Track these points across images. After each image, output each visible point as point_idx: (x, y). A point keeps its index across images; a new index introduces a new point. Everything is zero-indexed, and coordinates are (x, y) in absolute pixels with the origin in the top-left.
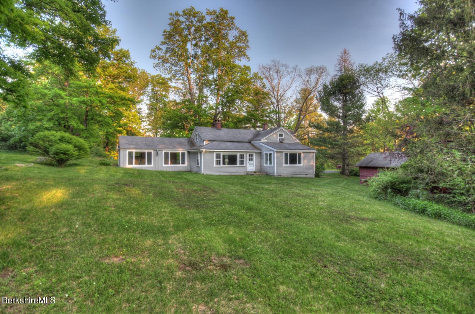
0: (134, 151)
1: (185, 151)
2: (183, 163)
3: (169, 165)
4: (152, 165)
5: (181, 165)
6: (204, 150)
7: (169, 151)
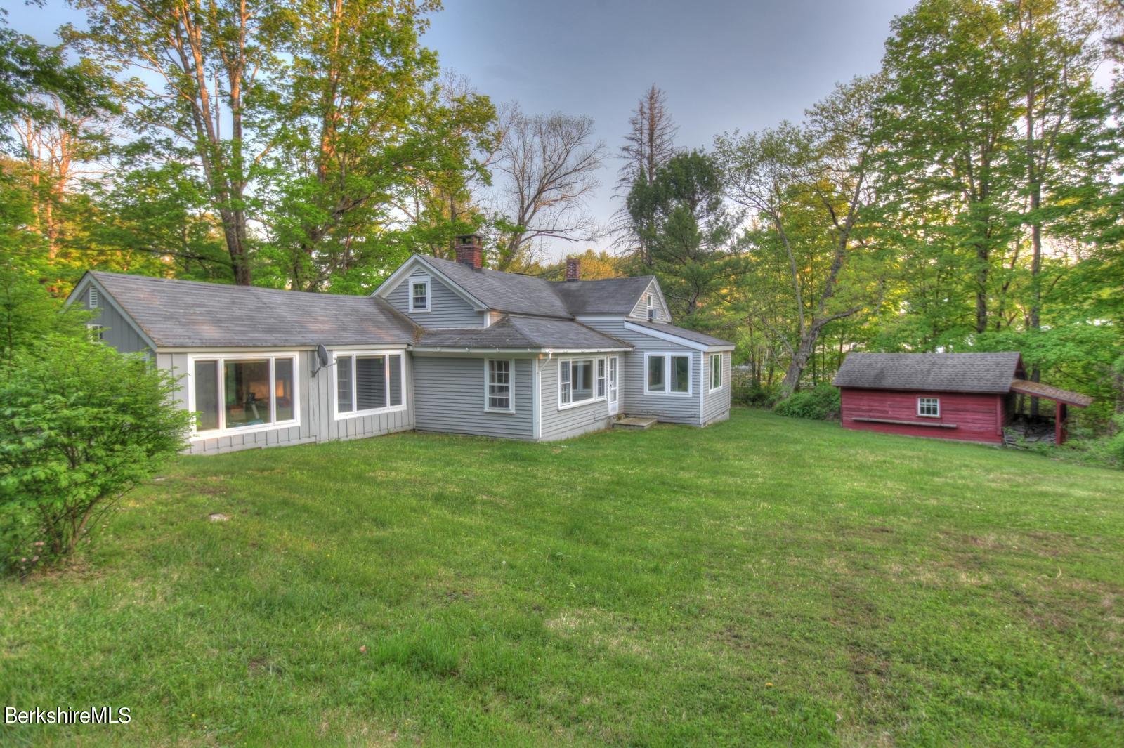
0: (222, 358)
1: (402, 353)
2: (396, 401)
3: (355, 414)
4: (296, 422)
5: (389, 409)
6: (550, 351)
7: (354, 354)
